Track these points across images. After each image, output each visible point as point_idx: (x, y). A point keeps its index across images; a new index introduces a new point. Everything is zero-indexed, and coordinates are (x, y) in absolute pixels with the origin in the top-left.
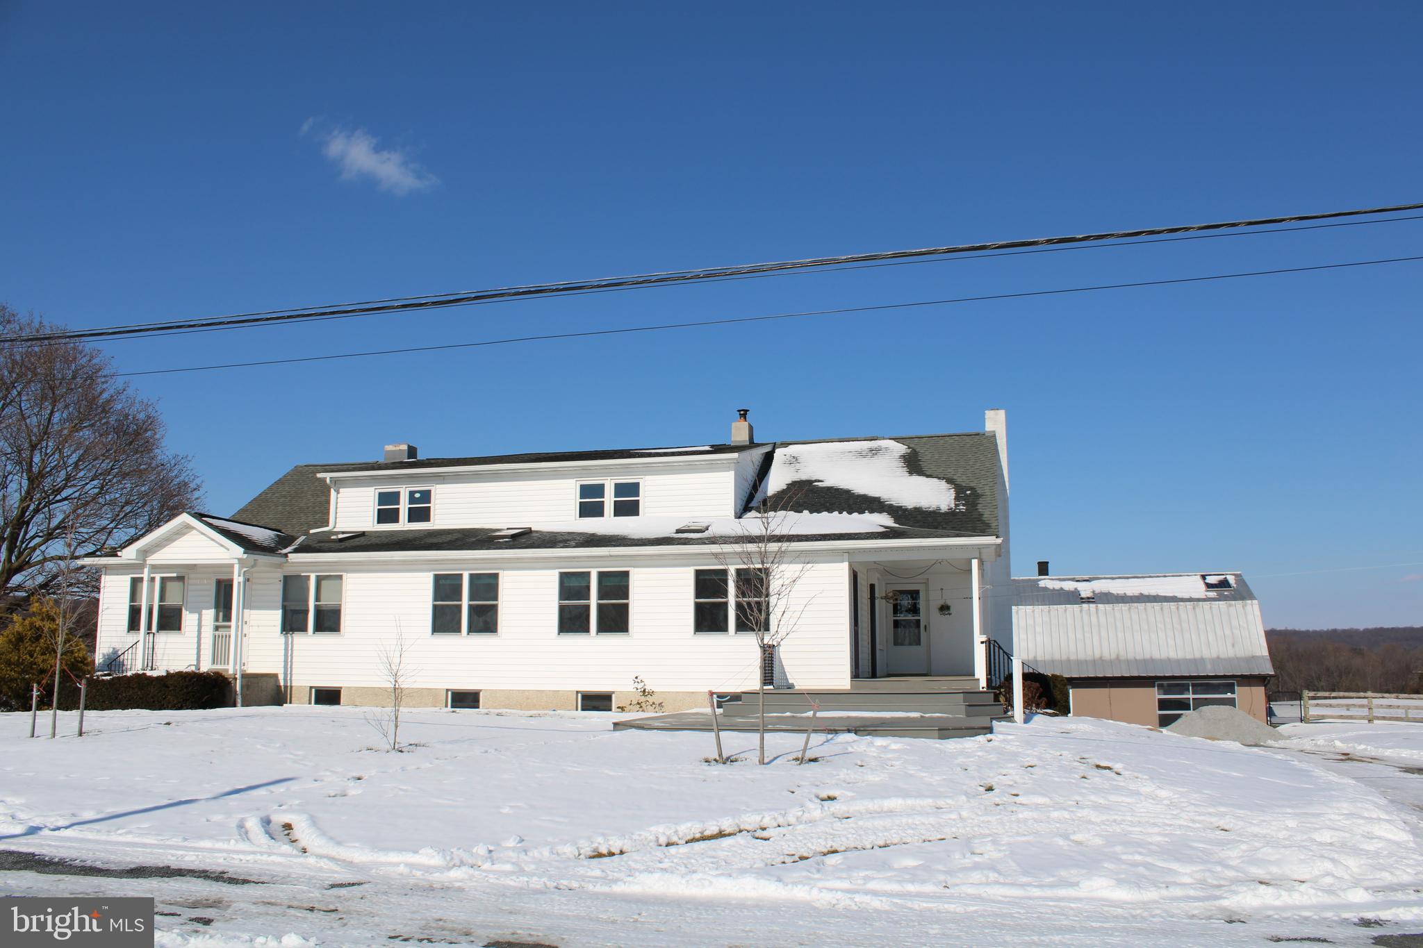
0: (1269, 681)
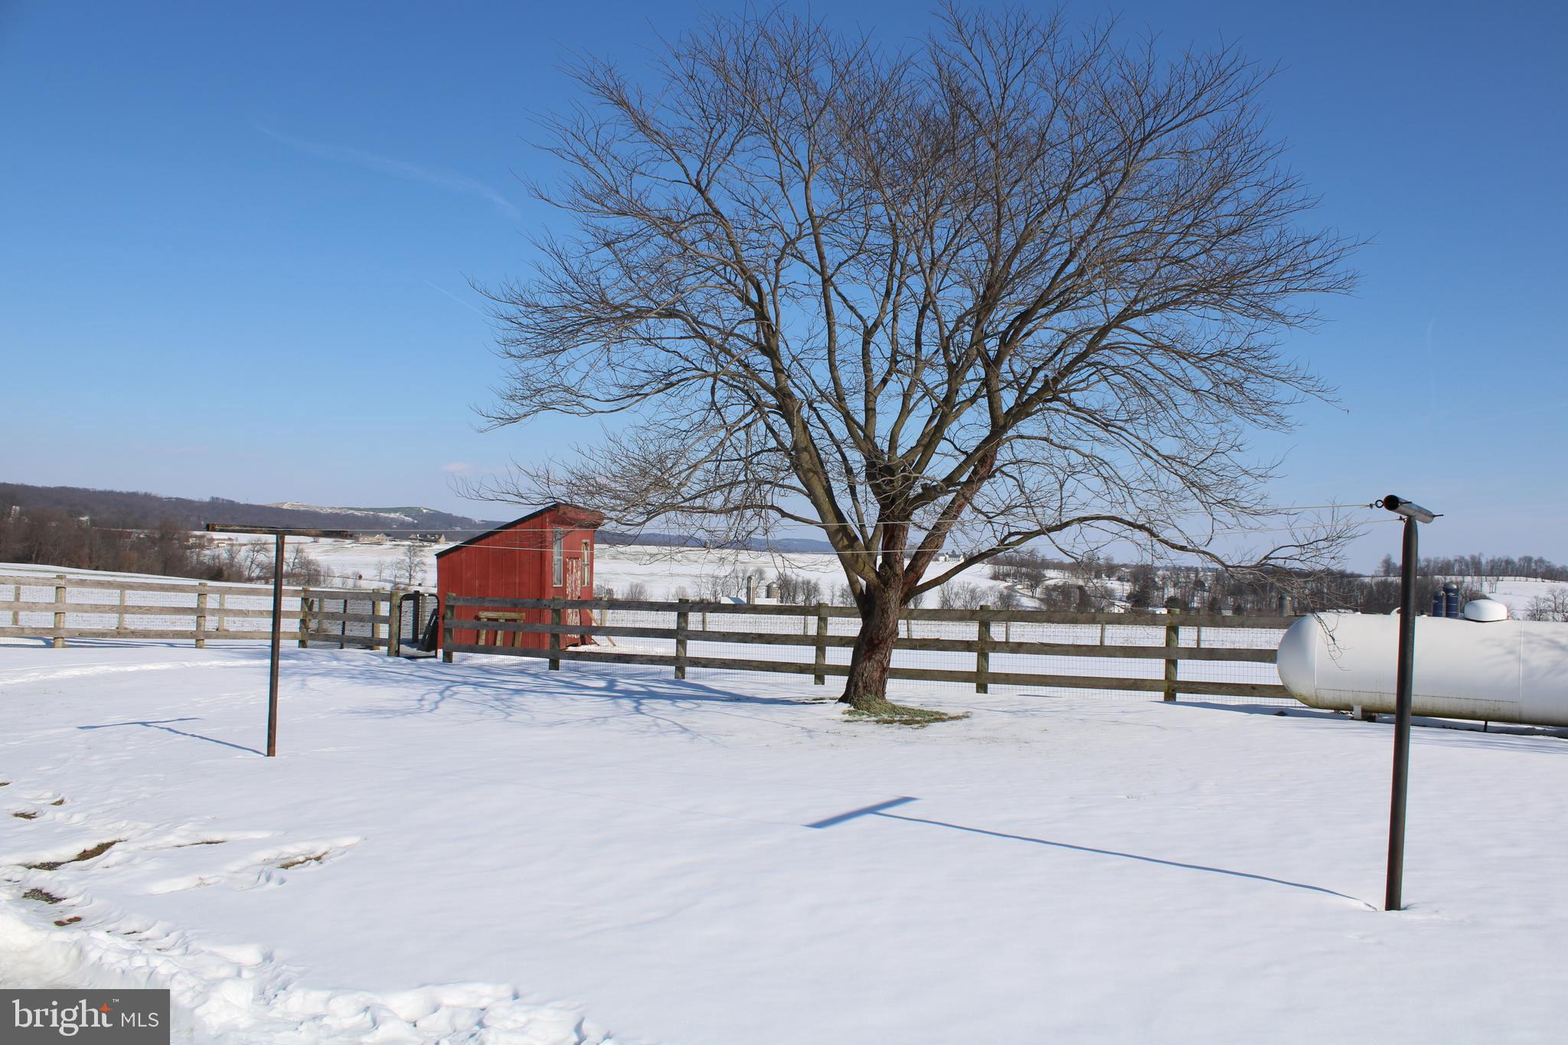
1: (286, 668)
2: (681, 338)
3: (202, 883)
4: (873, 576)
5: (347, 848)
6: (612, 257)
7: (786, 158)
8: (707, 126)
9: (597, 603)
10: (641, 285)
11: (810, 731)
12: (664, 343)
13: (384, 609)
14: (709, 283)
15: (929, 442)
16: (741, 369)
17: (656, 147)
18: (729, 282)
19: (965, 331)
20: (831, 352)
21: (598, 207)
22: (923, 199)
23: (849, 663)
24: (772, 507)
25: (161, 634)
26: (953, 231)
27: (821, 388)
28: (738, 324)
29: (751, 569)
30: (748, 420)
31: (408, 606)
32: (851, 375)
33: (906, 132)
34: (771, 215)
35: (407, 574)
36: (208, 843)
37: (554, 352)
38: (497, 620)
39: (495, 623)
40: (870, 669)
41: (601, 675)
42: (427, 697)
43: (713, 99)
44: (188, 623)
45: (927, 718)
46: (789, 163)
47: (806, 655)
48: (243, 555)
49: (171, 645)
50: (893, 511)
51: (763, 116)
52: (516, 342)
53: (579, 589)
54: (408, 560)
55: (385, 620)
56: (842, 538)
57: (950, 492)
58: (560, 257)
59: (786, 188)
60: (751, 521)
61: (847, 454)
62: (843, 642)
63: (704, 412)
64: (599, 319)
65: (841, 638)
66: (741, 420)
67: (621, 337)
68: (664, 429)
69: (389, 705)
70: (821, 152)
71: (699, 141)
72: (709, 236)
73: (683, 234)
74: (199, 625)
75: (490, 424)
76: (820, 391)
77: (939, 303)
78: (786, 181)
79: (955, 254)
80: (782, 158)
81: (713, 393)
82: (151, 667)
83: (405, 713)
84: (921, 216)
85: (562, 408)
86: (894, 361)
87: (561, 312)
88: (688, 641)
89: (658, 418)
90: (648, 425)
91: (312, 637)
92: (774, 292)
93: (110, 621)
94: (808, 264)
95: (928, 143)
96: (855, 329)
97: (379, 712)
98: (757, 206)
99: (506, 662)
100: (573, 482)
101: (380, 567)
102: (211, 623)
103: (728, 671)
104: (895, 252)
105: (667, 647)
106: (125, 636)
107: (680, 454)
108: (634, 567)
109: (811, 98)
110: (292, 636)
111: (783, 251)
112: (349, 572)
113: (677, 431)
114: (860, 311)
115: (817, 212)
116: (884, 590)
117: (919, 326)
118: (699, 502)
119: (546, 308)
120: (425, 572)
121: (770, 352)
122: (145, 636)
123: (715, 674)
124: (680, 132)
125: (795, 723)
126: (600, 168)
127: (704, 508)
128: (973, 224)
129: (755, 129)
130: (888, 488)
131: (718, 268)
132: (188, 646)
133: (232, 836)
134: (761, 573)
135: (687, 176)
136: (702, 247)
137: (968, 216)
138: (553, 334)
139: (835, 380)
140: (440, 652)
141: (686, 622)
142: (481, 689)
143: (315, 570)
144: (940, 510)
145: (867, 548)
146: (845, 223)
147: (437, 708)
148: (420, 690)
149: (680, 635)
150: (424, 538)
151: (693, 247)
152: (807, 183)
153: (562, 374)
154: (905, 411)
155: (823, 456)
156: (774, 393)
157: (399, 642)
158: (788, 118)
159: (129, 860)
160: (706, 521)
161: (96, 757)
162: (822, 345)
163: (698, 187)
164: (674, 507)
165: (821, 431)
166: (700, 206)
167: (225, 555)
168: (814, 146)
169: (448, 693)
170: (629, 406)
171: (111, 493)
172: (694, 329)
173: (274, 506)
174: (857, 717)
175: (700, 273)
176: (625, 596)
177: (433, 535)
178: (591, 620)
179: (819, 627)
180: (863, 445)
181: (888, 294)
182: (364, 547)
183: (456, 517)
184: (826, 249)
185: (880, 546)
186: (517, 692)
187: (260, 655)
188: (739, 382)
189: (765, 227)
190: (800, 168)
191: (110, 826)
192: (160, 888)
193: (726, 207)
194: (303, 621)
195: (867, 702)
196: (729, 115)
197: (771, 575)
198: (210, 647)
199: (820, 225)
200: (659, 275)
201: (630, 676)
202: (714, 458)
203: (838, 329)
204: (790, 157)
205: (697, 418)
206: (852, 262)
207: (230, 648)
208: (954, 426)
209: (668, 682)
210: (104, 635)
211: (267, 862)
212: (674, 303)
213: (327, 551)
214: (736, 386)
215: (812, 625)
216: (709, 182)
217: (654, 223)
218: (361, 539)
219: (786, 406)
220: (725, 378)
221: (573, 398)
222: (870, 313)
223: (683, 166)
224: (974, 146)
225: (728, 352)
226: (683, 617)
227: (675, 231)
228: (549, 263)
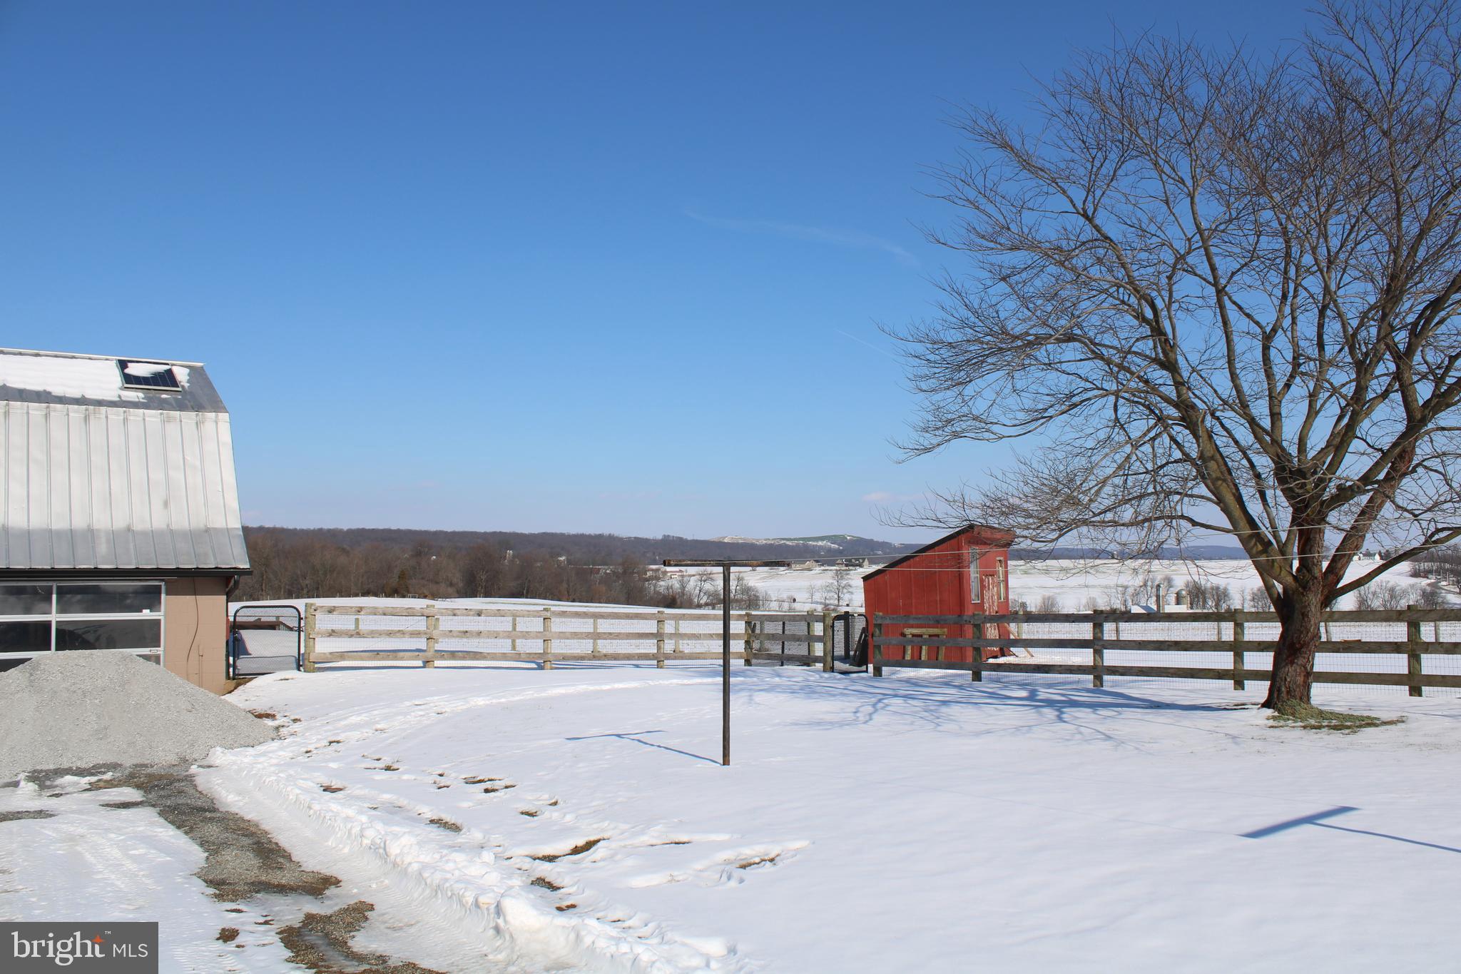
0: (237, 583)
1: (736, 685)
2: (1081, 360)
3: (672, 880)
4: (1290, 579)
5: (797, 851)
6: (1008, 290)
7: (1169, 177)
8: (1088, 156)
9: (1014, 617)
10: (1038, 313)
11: (1234, 738)
12: (1064, 366)
13: (818, 629)
14: (1105, 305)
15: (1339, 443)
16: (1141, 384)
17: (1041, 182)
18: (1123, 302)
19: (1372, 326)
20: (1231, 362)
21: (992, 245)
22: (1313, 199)
23: (1270, 668)
24: (1182, 517)
25: (628, 657)
26: (1348, 227)
27: (1223, 397)
28: (1135, 342)
29: (1159, 578)
30: (1152, 434)
31: (839, 625)
32: (1252, 381)
33: (1290, 134)
34: (1159, 233)
35: (836, 596)
36: (676, 843)
37: (961, 383)
38: (920, 636)
39: (920, 639)
40: (1293, 673)
41: (1022, 685)
42: (861, 709)
43: (1092, 129)
44: (649, 647)
45: (1358, 723)
46: (1172, 181)
47: (1224, 660)
48: (692, 584)
49: (637, 666)
50: (1308, 515)
51: (1142, 139)
52: (927, 377)
53: (996, 604)
54: (836, 583)
55: (819, 639)
56: (1255, 544)
57: (1368, 491)
58: (960, 295)
59: (1171, 206)
60: (1162, 533)
61: (1254, 460)
62: (1262, 647)
63: (1109, 429)
64: (1001, 349)
65: (1260, 643)
66: (1145, 435)
67: (1023, 365)
68: (1070, 448)
69: (828, 718)
70: (1204, 167)
71: (1082, 171)
72: (1100, 261)
73: (1074, 261)
74: (659, 648)
75: (906, 456)
76: (1222, 400)
77: (1340, 300)
78: (1171, 199)
79: (1353, 249)
80: (1165, 177)
81: (1116, 410)
82: (621, 686)
83: (842, 724)
84: (1313, 216)
85: (973, 435)
86: (1296, 364)
87: (965, 346)
88: (1105, 651)
89: (1063, 439)
90: (1054, 445)
91: (756, 656)
92: (1168, 307)
93: (585, 647)
94: (1200, 276)
95: (1315, 142)
96: (1254, 336)
97: (819, 724)
98: (1144, 226)
99: (932, 675)
100: (988, 504)
101: (812, 590)
102: (669, 646)
103: (1145, 678)
104: (1288, 255)
105: (1084, 657)
106: (599, 658)
107: (1089, 471)
108: (1049, 581)
109: (1189, 116)
110: (739, 656)
111: (1174, 267)
112: (784, 596)
113: (1083, 450)
114: (1257, 318)
115: (1204, 225)
116: (1302, 594)
117: (1321, 326)
118: (1109, 516)
119: (951, 343)
120: (852, 593)
121: (1170, 365)
122: (615, 659)
123: (1133, 681)
124: (1063, 166)
125: (1218, 730)
126: (990, 209)
127: (1115, 522)
128: (1370, 217)
129: (1134, 153)
130: (1301, 491)
131: (1111, 290)
132: (650, 666)
133: (696, 837)
134: (1169, 581)
135: (1074, 206)
136: (1095, 272)
137: (1364, 210)
138: (959, 368)
139: (1237, 388)
140: (871, 667)
141: (1102, 632)
142: (911, 701)
143: (755, 595)
144: (1357, 510)
145: (1282, 552)
146: (1235, 232)
147: (871, 719)
148: (854, 703)
149: (1097, 644)
150: (850, 564)
151: (1085, 273)
152: (1192, 198)
153: (970, 403)
154: (1312, 413)
155: (1230, 464)
156: (1176, 406)
157: (833, 658)
158: (1168, 138)
159: (612, 856)
160: (1117, 534)
161: (581, 765)
162: (1221, 355)
163: (1085, 216)
164: (1085, 522)
165: (1224, 439)
166: (1089, 233)
167: (677, 585)
168: (1196, 161)
169: (880, 705)
170: (1036, 428)
171: (582, 536)
172: (1093, 352)
173: (716, 540)
174: (1282, 723)
175: (1095, 296)
176: (1038, 608)
177: (857, 560)
178: (1008, 633)
179: (1235, 633)
180: (1271, 450)
181: (1284, 296)
182: (796, 573)
183: (877, 542)
184: (1217, 260)
185: (1296, 549)
186: (944, 703)
187: (713, 674)
188: (1140, 398)
189: (1152, 246)
190: (1184, 184)
191: (595, 826)
192: (640, 882)
193: (1113, 230)
194: (747, 643)
195: (1292, 707)
196: (1109, 143)
197: (1180, 582)
198: (669, 667)
199: (1210, 237)
200: (1055, 303)
201: (1050, 686)
202: (1121, 473)
203: (1236, 339)
204: (1173, 175)
205: (1102, 435)
206: (1245, 270)
207: (686, 668)
208: (1366, 424)
209: (1088, 690)
210: (582, 658)
211: (728, 862)
212: (1071, 328)
213: (764, 578)
214: (1137, 402)
215: (1227, 631)
216: (1095, 210)
217: (1046, 254)
218: (793, 566)
219: (1189, 417)
220: (1126, 395)
221: (982, 425)
222: (1268, 318)
223: (1068, 197)
224: (1364, 137)
225: (1128, 370)
226: (1098, 627)
227: (1066, 260)
228: (950, 301)
